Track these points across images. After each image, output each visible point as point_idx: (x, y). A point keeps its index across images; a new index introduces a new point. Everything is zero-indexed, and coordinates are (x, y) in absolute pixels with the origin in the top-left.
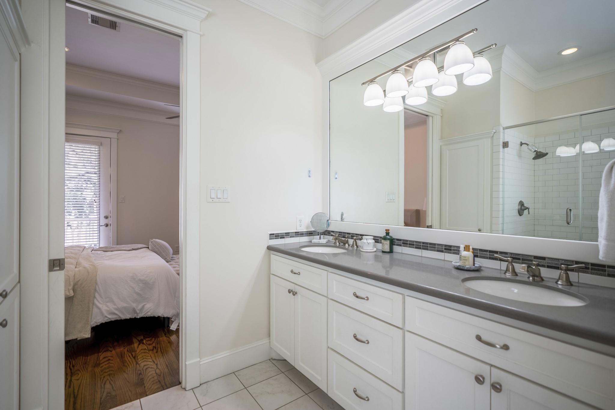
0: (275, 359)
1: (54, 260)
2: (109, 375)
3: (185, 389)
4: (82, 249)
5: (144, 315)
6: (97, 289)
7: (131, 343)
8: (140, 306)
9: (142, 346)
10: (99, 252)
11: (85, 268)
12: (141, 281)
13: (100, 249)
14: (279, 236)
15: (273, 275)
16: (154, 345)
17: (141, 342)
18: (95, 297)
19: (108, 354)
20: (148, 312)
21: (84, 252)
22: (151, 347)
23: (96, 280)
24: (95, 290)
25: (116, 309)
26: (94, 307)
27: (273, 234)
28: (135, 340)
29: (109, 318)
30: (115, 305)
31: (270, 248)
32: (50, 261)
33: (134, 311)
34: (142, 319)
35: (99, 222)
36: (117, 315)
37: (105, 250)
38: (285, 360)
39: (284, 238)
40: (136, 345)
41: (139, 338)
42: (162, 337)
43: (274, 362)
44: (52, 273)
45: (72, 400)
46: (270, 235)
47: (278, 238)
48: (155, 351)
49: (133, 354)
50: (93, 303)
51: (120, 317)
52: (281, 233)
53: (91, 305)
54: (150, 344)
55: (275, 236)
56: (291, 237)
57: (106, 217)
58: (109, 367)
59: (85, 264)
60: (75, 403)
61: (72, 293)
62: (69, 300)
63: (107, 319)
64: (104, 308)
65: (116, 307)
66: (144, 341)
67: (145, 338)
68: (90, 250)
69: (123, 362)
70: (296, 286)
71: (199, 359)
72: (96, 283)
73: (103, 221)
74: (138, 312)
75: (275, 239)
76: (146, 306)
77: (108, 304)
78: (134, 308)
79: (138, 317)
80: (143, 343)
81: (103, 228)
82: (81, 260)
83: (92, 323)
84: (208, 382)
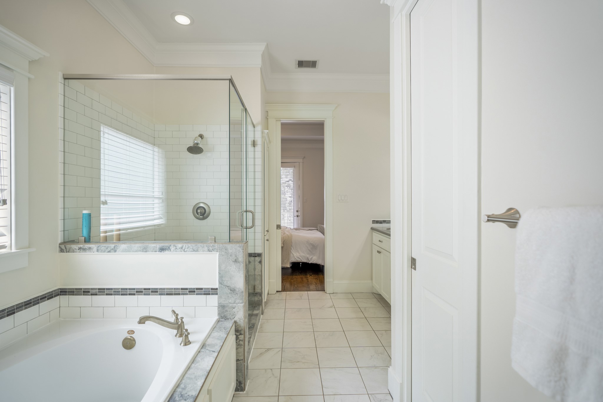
0: (375, 293)
1: (278, 225)
2: (297, 283)
3: (326, 293)
4: (286, 228)
5: (313, 262)
6: (292, 245)
7: (307, 275)
8: (310, 257)
9: (310, 277)
10: (293, 230)
11: (287, 235)
12: (311, 244)
13: (294, 229)
14: (378, 222)
15: (374, 244)
16: (316, 277)
17: (311, 275)
18: (291, 249)
19: (297, 277)
20: (314, 261)
21: (287, 229)
22: (315, 278)
23: (292, 241)
24: (291, 246)
25: (300, 256)
26: (291, 253)
27: (375, 221)
28: (308, 274)
29: (297, 260)
30: (300, 254)
31: (372, 229)
32: (277, 225)
33: (308, 259)
34: (311, 264)
35: (294, 214)
36: (300, 259)
37: (296, 229)
38: (381, 295)
39: (382, 223)
40: (308, 276)
41: (310, 274)
42: (321, 275)
43: (374, 294)
44: (277, 230)
45: (283, 286)
46: (373, 221)
47: (378, 223)
48: (316, 279)
49: (307, 279)
50: (291, 252)
51: (302, 260)
52: (380, 221)
53: (290, 252)
54: (314, 277)
55: (376, 222)
56: (387, 223)
57: (297, 211)
58: (297, 281)
59: (287, 233)
60: (284, 287)
61: (283, 246)
62: (282, 247)
63: (296, 260)
64: (295, 255)
65: (299, 255)
66: (312, 275)
67: (313, 274)
68: (289, 229)
69: (302, 280)
70: (381, 249)
71: (332, 280)
72: (292, 242)
73: (296, 214)
74: (310, 260)
75: (376, 223)
76: (313, 258)
77: (297, 253)
78: (308, 257)
79: (310, 263)
80: (312, 276)
81: (296, 218)
82: (286, 232)
83: (290, 261)
84: (337, 293)
